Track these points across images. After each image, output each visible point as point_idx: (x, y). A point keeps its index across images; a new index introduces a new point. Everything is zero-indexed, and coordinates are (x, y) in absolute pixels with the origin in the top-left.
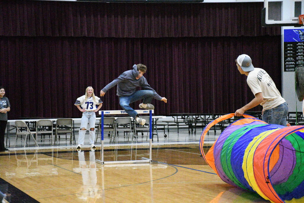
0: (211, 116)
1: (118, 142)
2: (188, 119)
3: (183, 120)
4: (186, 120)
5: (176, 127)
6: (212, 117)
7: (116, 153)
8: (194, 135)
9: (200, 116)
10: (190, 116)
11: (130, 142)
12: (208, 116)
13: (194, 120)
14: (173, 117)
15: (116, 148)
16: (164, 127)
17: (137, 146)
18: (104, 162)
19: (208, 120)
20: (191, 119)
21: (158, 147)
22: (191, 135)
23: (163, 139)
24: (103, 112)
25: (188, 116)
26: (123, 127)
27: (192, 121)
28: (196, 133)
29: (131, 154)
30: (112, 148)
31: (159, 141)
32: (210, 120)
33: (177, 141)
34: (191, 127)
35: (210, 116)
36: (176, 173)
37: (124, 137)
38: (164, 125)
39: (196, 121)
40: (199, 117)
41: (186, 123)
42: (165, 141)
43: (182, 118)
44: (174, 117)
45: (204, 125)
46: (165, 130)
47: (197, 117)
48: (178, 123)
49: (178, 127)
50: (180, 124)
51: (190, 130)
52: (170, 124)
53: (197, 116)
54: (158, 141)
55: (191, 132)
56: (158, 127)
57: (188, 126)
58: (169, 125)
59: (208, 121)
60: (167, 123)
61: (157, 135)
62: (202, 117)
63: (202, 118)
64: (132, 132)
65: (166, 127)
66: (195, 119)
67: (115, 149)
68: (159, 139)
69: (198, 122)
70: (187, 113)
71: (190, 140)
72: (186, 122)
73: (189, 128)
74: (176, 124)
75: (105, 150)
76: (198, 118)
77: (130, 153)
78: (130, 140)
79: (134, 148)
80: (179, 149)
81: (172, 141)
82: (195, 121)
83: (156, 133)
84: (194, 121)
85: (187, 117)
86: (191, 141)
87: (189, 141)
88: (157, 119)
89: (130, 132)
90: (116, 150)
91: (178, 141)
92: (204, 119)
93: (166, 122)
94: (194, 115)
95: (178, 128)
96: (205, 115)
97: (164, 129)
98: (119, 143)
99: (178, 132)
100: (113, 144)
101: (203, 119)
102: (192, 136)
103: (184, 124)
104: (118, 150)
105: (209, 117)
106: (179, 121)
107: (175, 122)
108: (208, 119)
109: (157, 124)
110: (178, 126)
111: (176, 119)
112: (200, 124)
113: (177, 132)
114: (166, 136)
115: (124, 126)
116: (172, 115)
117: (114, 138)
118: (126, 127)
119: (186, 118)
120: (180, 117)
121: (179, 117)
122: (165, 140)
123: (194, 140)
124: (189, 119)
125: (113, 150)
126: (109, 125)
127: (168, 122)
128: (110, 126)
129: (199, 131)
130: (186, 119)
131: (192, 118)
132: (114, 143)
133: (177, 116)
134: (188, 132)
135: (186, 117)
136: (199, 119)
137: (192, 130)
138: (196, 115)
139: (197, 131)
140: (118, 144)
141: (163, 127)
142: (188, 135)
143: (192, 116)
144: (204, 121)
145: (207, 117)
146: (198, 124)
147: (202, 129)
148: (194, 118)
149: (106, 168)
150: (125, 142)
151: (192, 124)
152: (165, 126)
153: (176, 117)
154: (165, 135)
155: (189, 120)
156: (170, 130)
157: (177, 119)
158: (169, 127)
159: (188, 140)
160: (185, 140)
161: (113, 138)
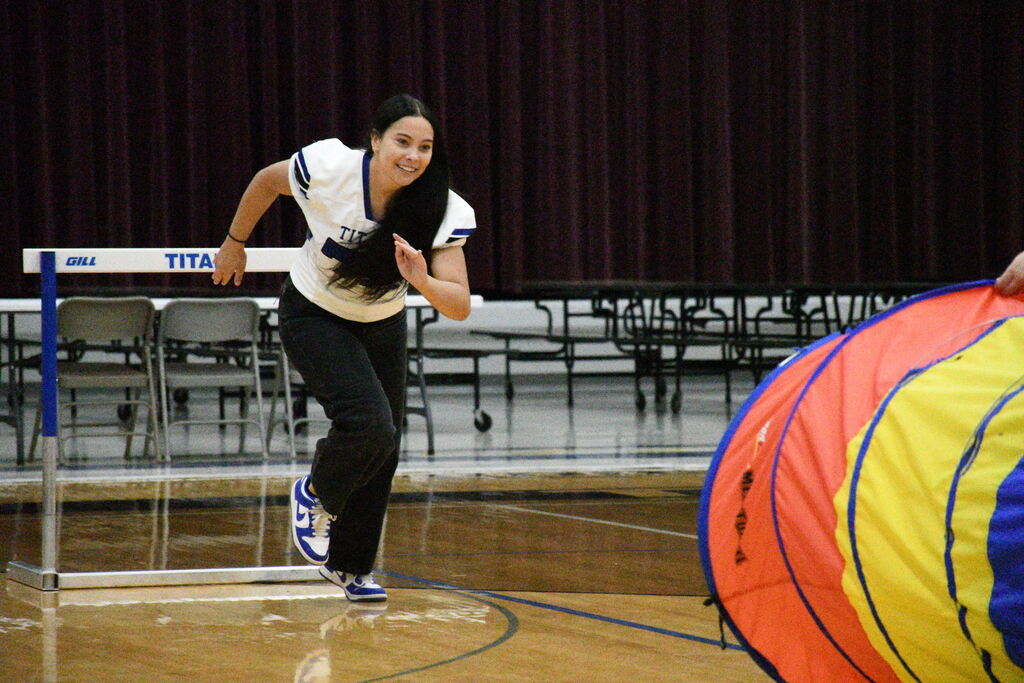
0: (777, 301)
1: (173, 457)
2: (633, 317)
3: (600, 322)
4: (621, 322)
5: (560, 367)
6: (784, 304)
7: (160, 524)
8: (668, 419)
9: (708, 301)
10: (647, 303)
11: (254, 460)
12: (762, 302)
13: (669, 325)
14: (539, 307)
15: (162, 492)
16: (476, 366)
17: (269, 486)
18: (56, 578)
19: (757, 328)
20: (652, 318)
21: (431, 490)
22: (651, 418)
23: (469, 439)
24: (48, 260)
25: (636, 296)
26: (212, 360)
27: (662, 331)
28: (684, 405)
29: (257, 529)
30: (134, 495)
31: (436, 455)
32: (770, 324)
33: (563, 452)
34: (648, 365)
35: (770, 303)
36: (502, 640)
37: (222, 427)
38: (476, 355)
39: (684, 332)
40: (703, 308)
41: (619, 343)
42: (481, 454)
43: (598, 313)
44: (545, 308)
45: (735, 356)
46: (483, 390)
47: (694, 309)
48: (568, 339)
49: (570, 366)
50: (580, 349)
51: (648, 387)
52: (515, 345)
53: (691, 302)
54: (431, 451)
55: (650, 399)
56: (432, 366)
57: (629, 366)
58: (513, 356)
59: (757, 334)
60: (500, 345)
61: (423, 412)
62: (725, 304)
63: (719, 311)
64: (266, 394)
65: (492, 366)
66: (674, 318)
67: (157, 496)
68: (438, 440)
69: (700, 338)
70: (631, 283)
71: (644, 450)
72: (622, 335)
73: (637, 376)
74: (556, 347)
75: (69, 508)
76: (699, 314)
77: (251, 521)
78: (254, 444)
79: (275, 492)
80: (559, 504)
81: (522, 452)
82: (675, 332)
83: (419, 404)
84: (668, 332)
85: (631, 307)
86: (650, 455)
87: (639, 456)
88: (427, 314)
89: (254, 395)
90: (161, 502)
91: (570, 452)
92: (735, 318)
93: (497, 336)
94: (673, 294)
95: (571, 378)
96: (739, 295)
97: (472, 379)
98: (183, 460)
99: (570, 404)
100: (139, 467)
101: (725, 318)
102: (660, 428)
103: (610, 348)
104: (175, 505)
105: (769, 308)
106: (578, 330)
107: (551, 339)
108: (757, 320)
109: (427, 345)
110: (570, 360)
111: (558, 322)
112: (713, 353)
113: (564, 401)
114: (484, 425)
115: (222, 357)
116: (536, 295)
117: (150, 429)
118: (232, 361)
119: (621, 312)
120: (584, 305)
121: (576, 306)
122: (480, 445)
123: (668, 450)
124: (643, 317)
125: (144, 505)
126: (127, 351)
127: (507, 337)
128: (134, 359)
129: (701, 394)
130: (625, 317)
131: (658, 313)
132: (147, 460)
133: (565, 296)
134: (631, 399)
135: (623, 304)
136: (703, 322)
137: (660, 392)
138: (682, 295)
139: (686, 397)
140: (173, 467)
141: (464, 366)
142: (632, 418)
143: (657, 302)
144: (736, 334)
145: (754, 304)
146: (693, 353)
147: (723, 385)
148: (670, 312)
149: (70, 610)
150: (224, 460)
151: (658, 352)
152: (482, 361)
153: (556, 306)
154: (480, 419)
155: (639, 323)
156: (517, 389)
157: (567, 315)
158: (518, 368)
159: (635, 450)
160: (613, 451)
161: (140, 429)
